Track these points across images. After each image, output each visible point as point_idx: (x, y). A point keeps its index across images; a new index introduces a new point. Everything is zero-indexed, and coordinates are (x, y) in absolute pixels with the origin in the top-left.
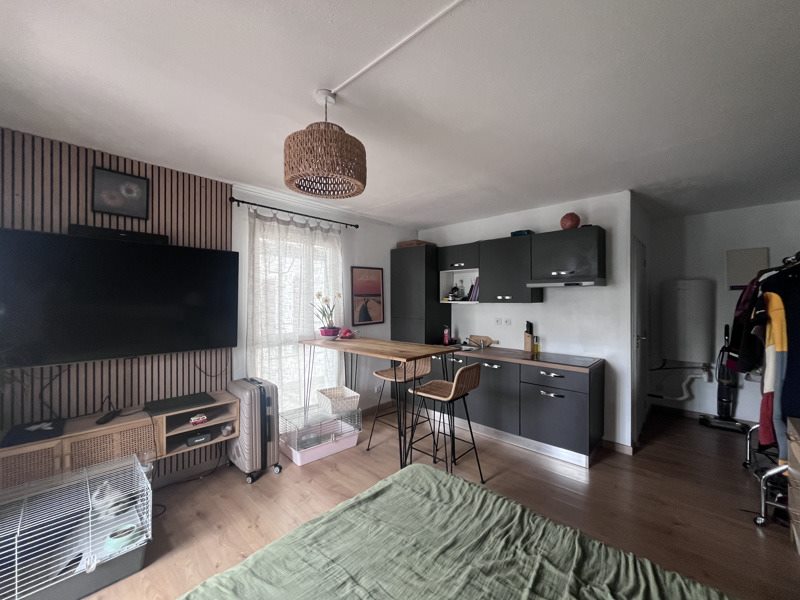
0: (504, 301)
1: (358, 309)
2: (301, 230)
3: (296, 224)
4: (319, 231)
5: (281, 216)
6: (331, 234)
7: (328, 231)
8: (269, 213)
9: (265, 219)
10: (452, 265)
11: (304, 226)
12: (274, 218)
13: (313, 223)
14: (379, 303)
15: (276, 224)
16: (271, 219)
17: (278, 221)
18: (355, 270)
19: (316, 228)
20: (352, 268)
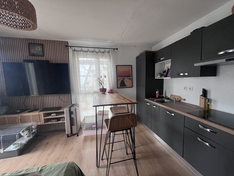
0: (184, 76)
1: (120, 82)
2: (92, 53)
3: (90, 51)
4: (100, 53)
5: (84, 49)
6: (105, 53)
7: (104, 52)
8: (80, 49)
9: (78, 51)
10: (159, 60)
11: (93, 52)
12: (82, 51)
13: (97, 50)
14: (130, 79)
15: (82, 52)
16: (80, 51)
17: (83, 51)
18: (117, 67)
19: (99, 52)
20: (117, 66)
